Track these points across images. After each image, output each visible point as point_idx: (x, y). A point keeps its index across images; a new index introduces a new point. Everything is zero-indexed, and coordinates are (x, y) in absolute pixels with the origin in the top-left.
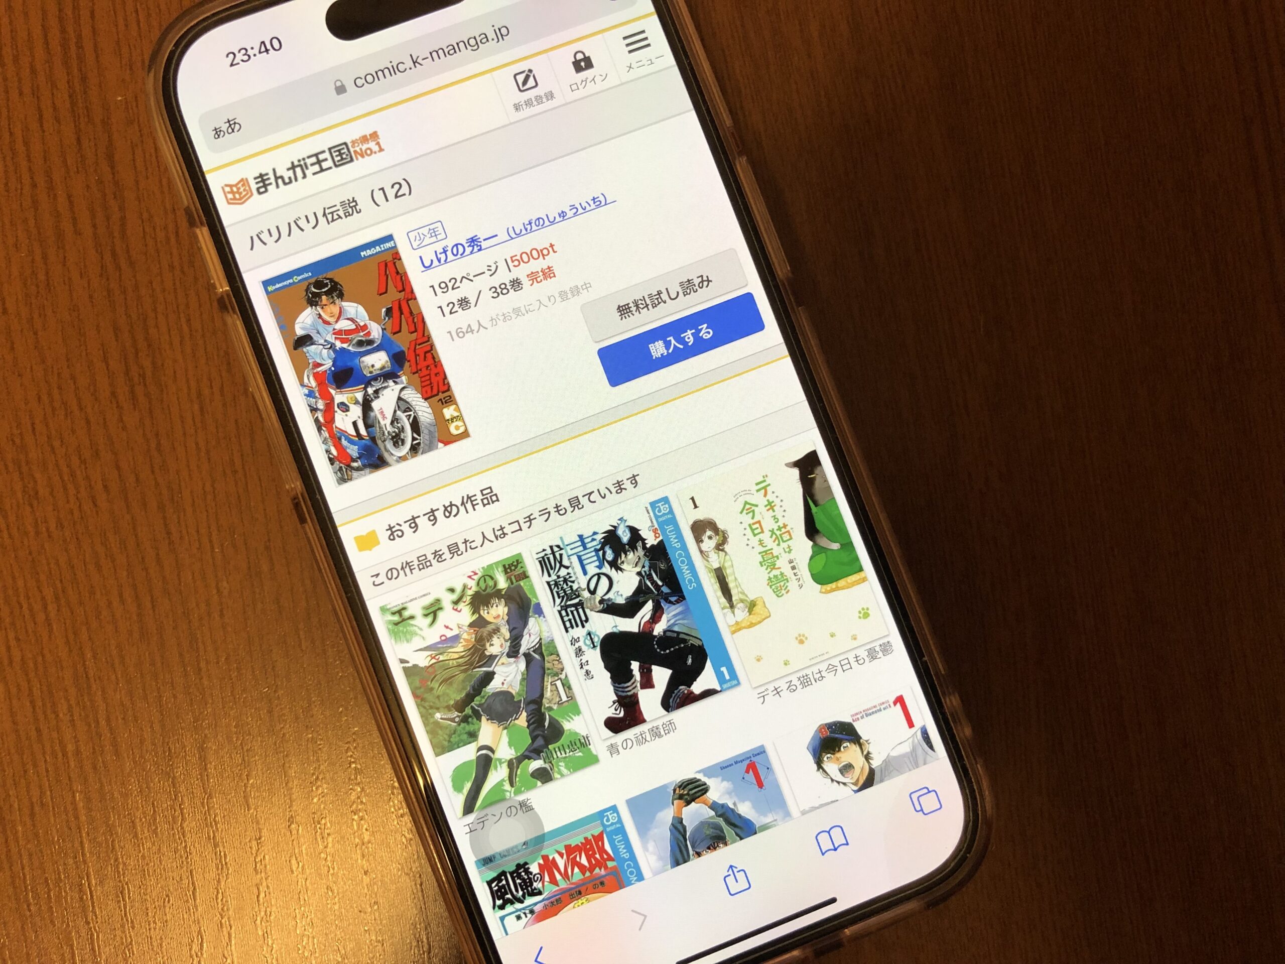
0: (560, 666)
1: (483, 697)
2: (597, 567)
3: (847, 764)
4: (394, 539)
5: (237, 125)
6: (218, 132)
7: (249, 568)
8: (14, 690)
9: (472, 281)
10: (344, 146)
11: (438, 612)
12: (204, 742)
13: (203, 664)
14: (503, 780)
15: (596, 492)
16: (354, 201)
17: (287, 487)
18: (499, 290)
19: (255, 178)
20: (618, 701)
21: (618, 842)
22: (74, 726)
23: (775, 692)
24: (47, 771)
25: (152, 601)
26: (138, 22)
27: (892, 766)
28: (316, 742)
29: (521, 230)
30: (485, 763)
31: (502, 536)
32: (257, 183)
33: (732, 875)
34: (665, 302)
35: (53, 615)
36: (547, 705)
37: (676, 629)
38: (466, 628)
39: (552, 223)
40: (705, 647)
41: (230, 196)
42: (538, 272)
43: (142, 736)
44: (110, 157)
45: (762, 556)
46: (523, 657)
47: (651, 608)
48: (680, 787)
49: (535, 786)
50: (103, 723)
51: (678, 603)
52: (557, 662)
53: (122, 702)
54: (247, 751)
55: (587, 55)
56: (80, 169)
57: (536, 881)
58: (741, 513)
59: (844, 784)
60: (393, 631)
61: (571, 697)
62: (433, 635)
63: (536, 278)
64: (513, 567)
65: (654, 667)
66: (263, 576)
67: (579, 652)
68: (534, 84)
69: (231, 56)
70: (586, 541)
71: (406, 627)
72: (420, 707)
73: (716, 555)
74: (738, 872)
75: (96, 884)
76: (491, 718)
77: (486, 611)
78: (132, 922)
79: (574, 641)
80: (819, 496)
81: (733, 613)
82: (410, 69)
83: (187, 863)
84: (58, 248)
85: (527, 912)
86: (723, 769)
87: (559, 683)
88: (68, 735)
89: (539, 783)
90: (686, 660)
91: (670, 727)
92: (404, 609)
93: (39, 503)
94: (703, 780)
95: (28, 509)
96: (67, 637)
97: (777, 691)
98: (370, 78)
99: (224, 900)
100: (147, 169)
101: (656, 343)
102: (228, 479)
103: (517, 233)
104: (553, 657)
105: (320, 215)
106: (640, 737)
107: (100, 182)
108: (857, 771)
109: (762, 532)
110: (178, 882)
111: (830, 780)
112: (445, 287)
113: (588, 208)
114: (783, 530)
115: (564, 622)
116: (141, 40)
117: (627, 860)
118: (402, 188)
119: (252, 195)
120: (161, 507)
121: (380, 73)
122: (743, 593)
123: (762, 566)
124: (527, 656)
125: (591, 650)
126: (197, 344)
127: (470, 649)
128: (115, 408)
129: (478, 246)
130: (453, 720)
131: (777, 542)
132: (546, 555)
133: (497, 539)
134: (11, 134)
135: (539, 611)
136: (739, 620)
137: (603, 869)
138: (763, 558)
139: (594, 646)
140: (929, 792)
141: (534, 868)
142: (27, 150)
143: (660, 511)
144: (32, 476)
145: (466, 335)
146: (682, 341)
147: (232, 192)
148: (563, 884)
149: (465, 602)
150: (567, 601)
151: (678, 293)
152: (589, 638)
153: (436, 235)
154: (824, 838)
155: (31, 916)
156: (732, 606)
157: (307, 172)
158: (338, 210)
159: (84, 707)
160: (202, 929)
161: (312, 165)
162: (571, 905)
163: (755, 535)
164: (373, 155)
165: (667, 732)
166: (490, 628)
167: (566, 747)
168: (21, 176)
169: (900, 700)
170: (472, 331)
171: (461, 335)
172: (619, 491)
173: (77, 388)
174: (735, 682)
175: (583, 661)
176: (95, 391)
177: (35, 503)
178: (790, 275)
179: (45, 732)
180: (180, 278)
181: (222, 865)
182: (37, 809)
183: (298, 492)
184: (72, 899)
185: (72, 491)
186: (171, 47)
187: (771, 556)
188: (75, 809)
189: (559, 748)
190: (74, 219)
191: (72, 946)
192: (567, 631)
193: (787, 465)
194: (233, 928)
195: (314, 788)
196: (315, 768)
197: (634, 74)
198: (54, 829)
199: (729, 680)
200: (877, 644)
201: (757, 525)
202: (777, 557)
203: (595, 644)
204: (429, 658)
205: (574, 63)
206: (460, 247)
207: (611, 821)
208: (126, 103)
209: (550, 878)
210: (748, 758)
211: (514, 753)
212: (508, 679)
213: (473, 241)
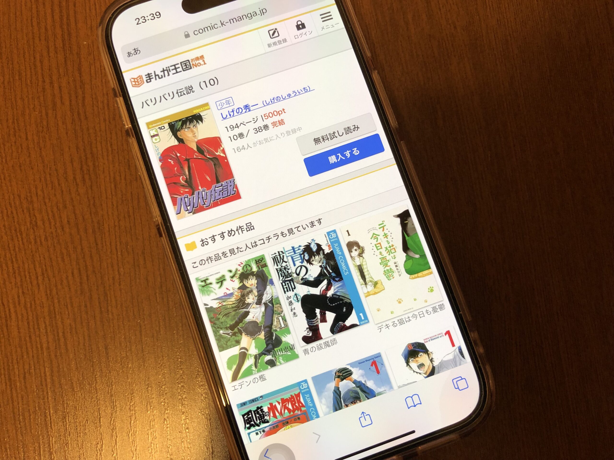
0: (281, 310)
1: (244, 323)
2: (300, 262)
3: (421, 364)
4: (204, 246)
5: (138, 51)
6: (129, 54)
7: (134, 262)
8: (20, 317)
9: (245, 125)
10: (188, 62)
11: (223, 281)
12: (108, 346)
13: (110, 308)
14: (252, 365)
15: (301, 226)
16: (191, 87)
17: (154, 220)
18: (258, 130)
19: (146, 75)
20: (309, 328)
21: (307, 398)
22: (47, 335)
23: (386, 327)
24: (33, 357)
25: (87, 276)
26: (96, 9)
27: (444, 366)
28: (162, 348)
29: (269, 102)
30: (243, 356)
31: (255, 246)
32: (146, 78)
33: (363, 417)
34: (337, 137)
35: (40, 282)
36: (274, 329)
37: (338, 294)
38: (236, 290)
39: (284, 99)
40: (352, 303)
41: (134, 83)
42: (276, 122)
43: (79, 341)
44: (80, 70)
45: (381, 260)
46: (263, 305)
47: (326, 283)
48: (338, 372)
49: (267, 368)
50: (61, 334)
51: (339, 281)
52: (280, 308)
53: (70, 324)
54: (129, 350)
55: (303, 22)
56: (65, 75)
57: (266, 416)
58: (371, 238)
59: (420, 373)
60: (201, 290)
61: (286, 325)
62: (221, 292)
63: (275, 125)
64: (260, 261)
65: (327, 312)
66: (140, 266)
67: (291, 303)
68: (278, 35)
69: (138, 20)
70: (296, 250)
71: (208, 288)
72: (213, 327)
73: (359, 259)
74: (366, 415)
75: (53, 413)
76: (247, 334)
77: (246, 282)
78: (69, 432)
79: (288, 298)
80: (409, 231)
81: (366, 287)
82: (220, 27)
83: (97, 404)
84: (53, 110)
85: (261, 431)
86: (360, 363)
87: (280, 318)
88: (44, 340)
89: (269, 367)
90: (343, 309)
91: (334, 342)
92: (207, 279)
93: (37, 228)
94: (350, 369)
95: (32, 231)
96: (46, 292)
97: (387, 326)
98: (201, 31)
99: (114, 423)
100: (96, 75)
101: (332, 156)
102: (126, 220)
103: (268, 103)
104: (278, 305)
105: (175, 93)
106: (319, 346)
107: (74, 80)
108: (426, 368)
109: (381, 248)
110: (92, 413)
111: (413, 371)
112: (232, 128)
113: (301, 93)
114: (392, 248)
115: (284, 289)
116: (97, 17)
117: (311, 407)
118: (214, 82)
119: (144, 83)
120: (94, 232)
121: (206, 29)
122: (371, 278)
123: (381, 265)
124: (265, 304)
125: (296, 302)
126: (115, 156)
127: (238, 300)
128: (75, 185)
129: (248, 108)
130: (228, 334)
131: (388, 253)
132: (276, 256)
133: (253, 247)
134: (34, 58)
135: (272, 283)
136: (369, 291)
137: (299, 411)
138: (382, 261)
139: (298, 301)
140: (462, 379)
141: (265, 409)
142: (41, 65)
143: (331, 236)
144: (35, 215)
145: (242, 150)
146: (344, 156)
147: (135, 81)
148: (279, 418)
149: (236, 277)
150: (285, 278)
151: (343, 133)
152: (295, 296)
153: (229, 104)
154: (409, 400)
155: (21, 427)
156: (366, 284)
157: (170, 73)
158: (184, 91)
159: (53, 326)
160: (103, 437)
161: (172, 70)
162: (283, 428)
163: (378, 250)
164: (201, 66)
165: (332, 344)
166: (248, 290)
167: (283, 350)
168: (38, 77)
169: (448, 333)
170: (244, 149)
171: (239, 150)
172: (312, 226)
173: (58, 175)
174: (367, 321)
175: (293, 308)
176: (66, 176)
177: (35, 228)
178: (397, 126)
179: (33, 337)
180: (108, 126)
181: (114, 406)
182: (27, 375)
183: (159, 222)
184: (41, 420)
185: (53, 224)
186: (110, 15)
187: (385, 260)
188: (46, 376)
189: (279, 350)
190: (61, 97)
191: (39, 443)
192: (285, 293)
193: (394, 216)
194: (118, 439)
195: (160, 370)
196: (161, 360)
197: (325, 31)
198: (34, 385)
199: (364, 320)
200: (437, 304)
201: (379, 245)
202: (389, 261)
203: (299, 300)
204: (218, 304)
205: (296, 26)
206: (240, 109)
207: (304, 387)
208: (88, 45)
209: (273, 415)
210: (372, 359)
211: (258, 352)
212: (256, 315)
213: (246, 107)
